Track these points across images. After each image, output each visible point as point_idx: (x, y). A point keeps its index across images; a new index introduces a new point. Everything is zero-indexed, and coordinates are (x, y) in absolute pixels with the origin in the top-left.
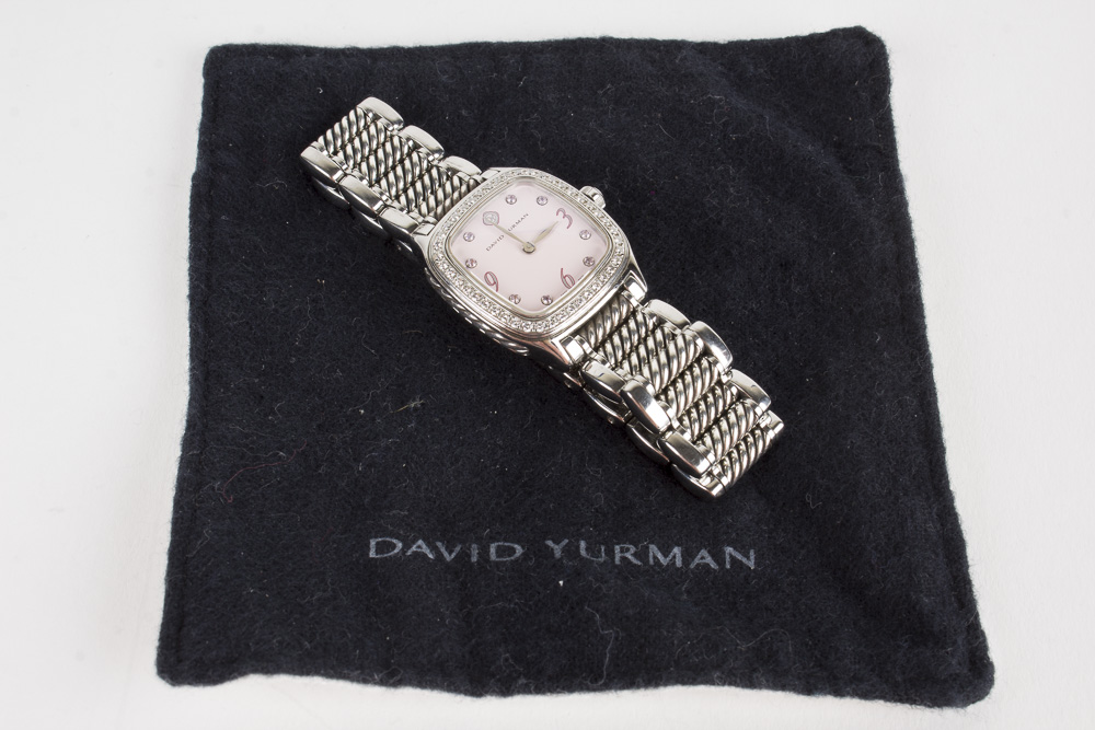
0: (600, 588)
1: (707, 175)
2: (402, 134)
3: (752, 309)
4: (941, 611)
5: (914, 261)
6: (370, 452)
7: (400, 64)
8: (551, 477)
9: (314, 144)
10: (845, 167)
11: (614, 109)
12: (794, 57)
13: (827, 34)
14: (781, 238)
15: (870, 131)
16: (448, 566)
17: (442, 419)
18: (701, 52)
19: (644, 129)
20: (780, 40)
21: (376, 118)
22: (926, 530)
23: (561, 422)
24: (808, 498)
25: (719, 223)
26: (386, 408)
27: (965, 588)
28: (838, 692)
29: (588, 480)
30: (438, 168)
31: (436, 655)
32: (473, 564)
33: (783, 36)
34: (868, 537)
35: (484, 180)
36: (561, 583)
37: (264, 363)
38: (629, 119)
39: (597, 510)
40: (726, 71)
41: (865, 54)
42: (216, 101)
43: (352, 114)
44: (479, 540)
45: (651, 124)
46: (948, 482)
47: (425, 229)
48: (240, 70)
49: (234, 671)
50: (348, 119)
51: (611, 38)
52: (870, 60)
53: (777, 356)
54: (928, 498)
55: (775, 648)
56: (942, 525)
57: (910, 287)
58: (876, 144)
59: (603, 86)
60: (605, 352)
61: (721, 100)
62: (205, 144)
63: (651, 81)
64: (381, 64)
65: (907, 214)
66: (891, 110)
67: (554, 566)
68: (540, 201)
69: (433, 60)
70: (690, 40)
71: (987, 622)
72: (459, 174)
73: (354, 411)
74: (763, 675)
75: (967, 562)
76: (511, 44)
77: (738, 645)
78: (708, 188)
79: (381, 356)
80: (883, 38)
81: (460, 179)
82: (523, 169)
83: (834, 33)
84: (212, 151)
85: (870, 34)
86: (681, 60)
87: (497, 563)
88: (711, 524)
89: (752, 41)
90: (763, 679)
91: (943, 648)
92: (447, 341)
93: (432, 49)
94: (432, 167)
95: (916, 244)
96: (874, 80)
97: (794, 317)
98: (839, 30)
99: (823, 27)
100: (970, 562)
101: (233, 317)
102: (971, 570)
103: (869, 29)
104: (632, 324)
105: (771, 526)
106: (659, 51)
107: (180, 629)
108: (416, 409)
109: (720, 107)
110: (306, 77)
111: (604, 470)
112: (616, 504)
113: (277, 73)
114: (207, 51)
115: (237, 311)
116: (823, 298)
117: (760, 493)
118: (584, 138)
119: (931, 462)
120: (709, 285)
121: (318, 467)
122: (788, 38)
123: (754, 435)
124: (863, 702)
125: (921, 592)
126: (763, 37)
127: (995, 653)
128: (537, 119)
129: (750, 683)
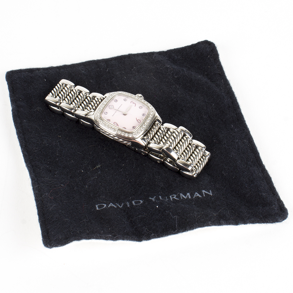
0: (169, 206)
1: (170, 89)
2: (75, 88)
3: (193, 124)
4: (269, 196)
5: (237, 103)
6: (89, 182)
7: (68, 69)
8: (145, 181)
9: (49, 95)
10: (211, 81)
11: (138, 74)
12: (188, 52)
13: (197, 44)
14: (197, 103)
15: (216, 69)
16: (121, 209)
17: (108, 169)
18: (159, 54)
19: (148, 79)
20: (183, 47)
21: (66, 85)
22: (259, 176)
23: (144, 165)
24: (223, 172)
25: (177, 101)
26: (90, 169)
27: (274, 190)
28: (245, 223)
29: (157, 180)
30: (89, 97)
31: (125, 231)
32: (129, 207)
33: (184, 46)
34: (243, 180)
35: (106, 97)
36: (157, 207)
37: (48, 162)
38: (143, 76)
39: (161, 188)
40: (169, 59)
41: (209, 47)
42: (12, 87)
43: (58, 85)
44: (129, 201)
45: (150, 77)
46: (262, 162)
47: (91, 113)
48: (18, 77)
49: (68, 241)
50: (57, 86)
51: (132, 54)
52: (211, 49)
53: (203, 136)
54: (258, 167)
55: (224, 214)
56: (263, 174)
57: (238, 111)
58: (219, 72)
59: (133, 68)
60: (154, 140)
61: (169, 67)
62: (13, 100)
63: (147, 65)
64: (62, 70)
65: (233, 91)
66: (220, 63)
67: (153, 203)
68: (125, 100)
69: (78, 67)
70: (155, 51)
71: (282, 198)
72: (96, 97)
73: (80, 171)
74: (223, 221)
75: (273, 183)
76: (101, 60)
77: (213, 214)
78: (172, 92)
79: (84, 155)
80: (214, 42)
81: (97, 99)
82: (117, 92)
83: (199, 43)
84: (16, 102)
85: (210, 42)
86: (154, 57)
87: (136, 206)
88: (196, 185)
89: (174, 49)
90: (223, 222)
91: (272, 206)
92: (103, 147)
93: (77, 64)
94: (87, 97)
95: (237, 98)
96: (214, 55)
97: (206, 125)
98: (200, 42)
99: (195, 42)
100: (274, 183)
101: (36, 149)
102: (274, 185)
103: (209, 40)
104: (160, 131)
105: (214, 183)
106: (147, 56)
107: (48, 234)
108: (99, 168)
109: (170, 69)
110: (40, 77)
111: (161, 177)
112: (167, 185)
113: (30, 77)
114: (6, 73)
115: (36, 147)
116: (213, 118)
117: (208, 175)
118: (131, 83)
119: (256, 157)
120: (179, 120)
121: (74, 188)
122: (185, 47)
123: (203, 158)
124: (253, 224)
125: (262, 192)
126: (177, 47)
127: (287, 206)
128: (115, 80)
129: (220, 224)
